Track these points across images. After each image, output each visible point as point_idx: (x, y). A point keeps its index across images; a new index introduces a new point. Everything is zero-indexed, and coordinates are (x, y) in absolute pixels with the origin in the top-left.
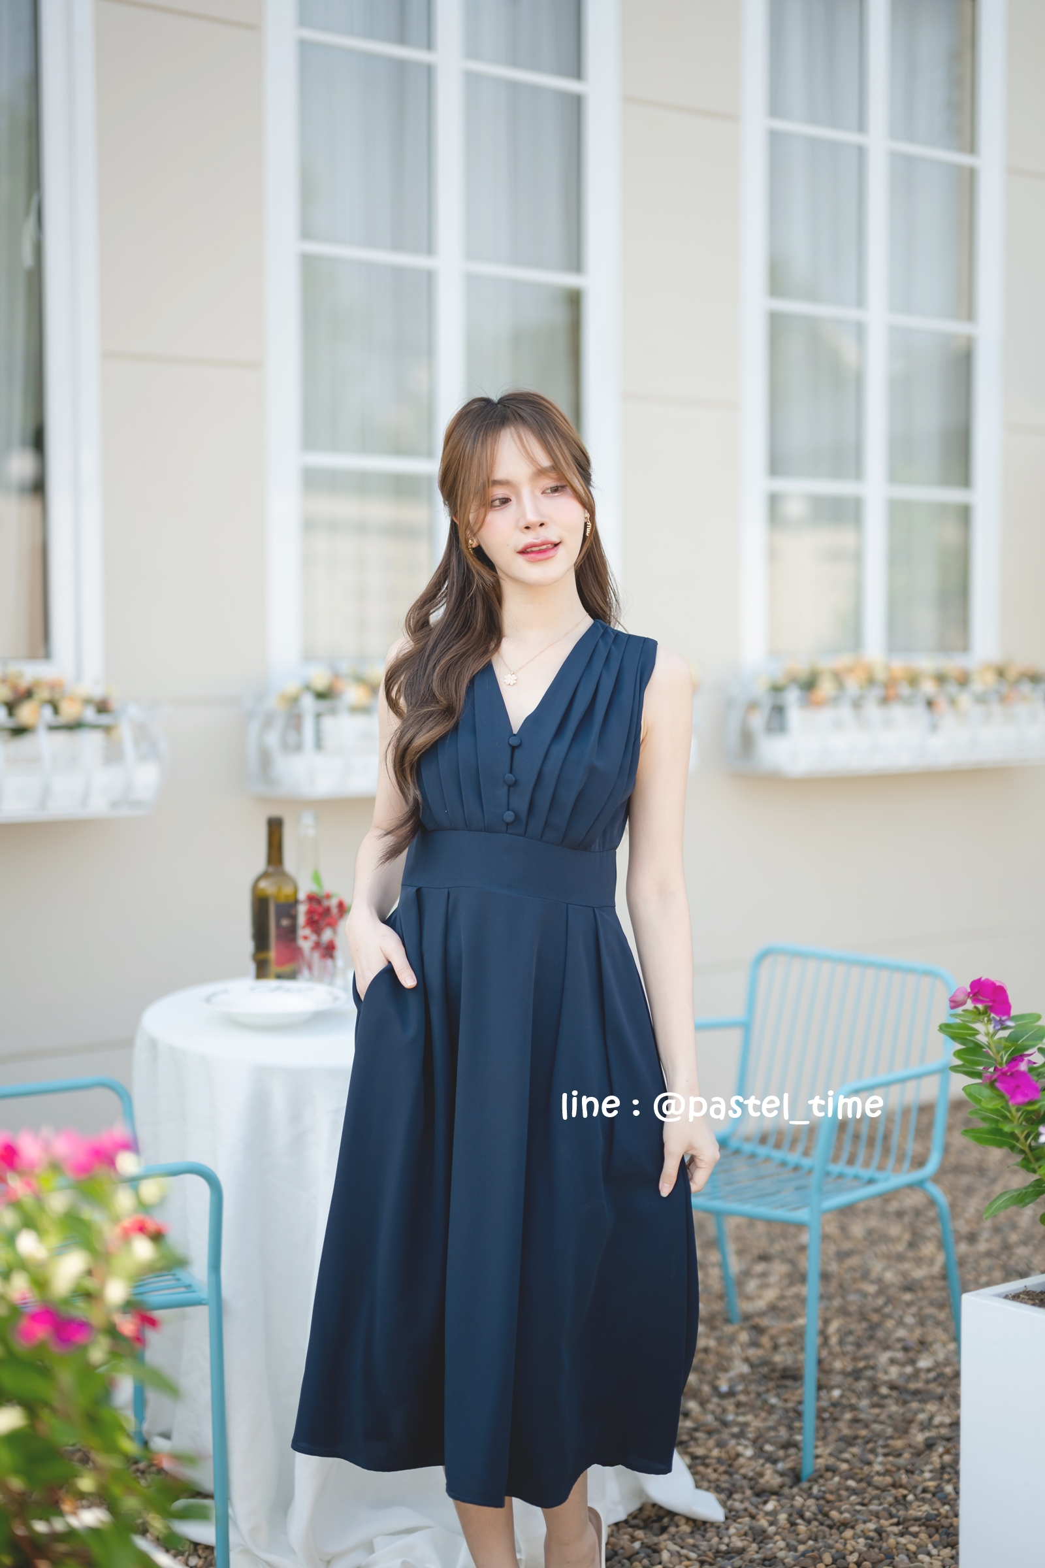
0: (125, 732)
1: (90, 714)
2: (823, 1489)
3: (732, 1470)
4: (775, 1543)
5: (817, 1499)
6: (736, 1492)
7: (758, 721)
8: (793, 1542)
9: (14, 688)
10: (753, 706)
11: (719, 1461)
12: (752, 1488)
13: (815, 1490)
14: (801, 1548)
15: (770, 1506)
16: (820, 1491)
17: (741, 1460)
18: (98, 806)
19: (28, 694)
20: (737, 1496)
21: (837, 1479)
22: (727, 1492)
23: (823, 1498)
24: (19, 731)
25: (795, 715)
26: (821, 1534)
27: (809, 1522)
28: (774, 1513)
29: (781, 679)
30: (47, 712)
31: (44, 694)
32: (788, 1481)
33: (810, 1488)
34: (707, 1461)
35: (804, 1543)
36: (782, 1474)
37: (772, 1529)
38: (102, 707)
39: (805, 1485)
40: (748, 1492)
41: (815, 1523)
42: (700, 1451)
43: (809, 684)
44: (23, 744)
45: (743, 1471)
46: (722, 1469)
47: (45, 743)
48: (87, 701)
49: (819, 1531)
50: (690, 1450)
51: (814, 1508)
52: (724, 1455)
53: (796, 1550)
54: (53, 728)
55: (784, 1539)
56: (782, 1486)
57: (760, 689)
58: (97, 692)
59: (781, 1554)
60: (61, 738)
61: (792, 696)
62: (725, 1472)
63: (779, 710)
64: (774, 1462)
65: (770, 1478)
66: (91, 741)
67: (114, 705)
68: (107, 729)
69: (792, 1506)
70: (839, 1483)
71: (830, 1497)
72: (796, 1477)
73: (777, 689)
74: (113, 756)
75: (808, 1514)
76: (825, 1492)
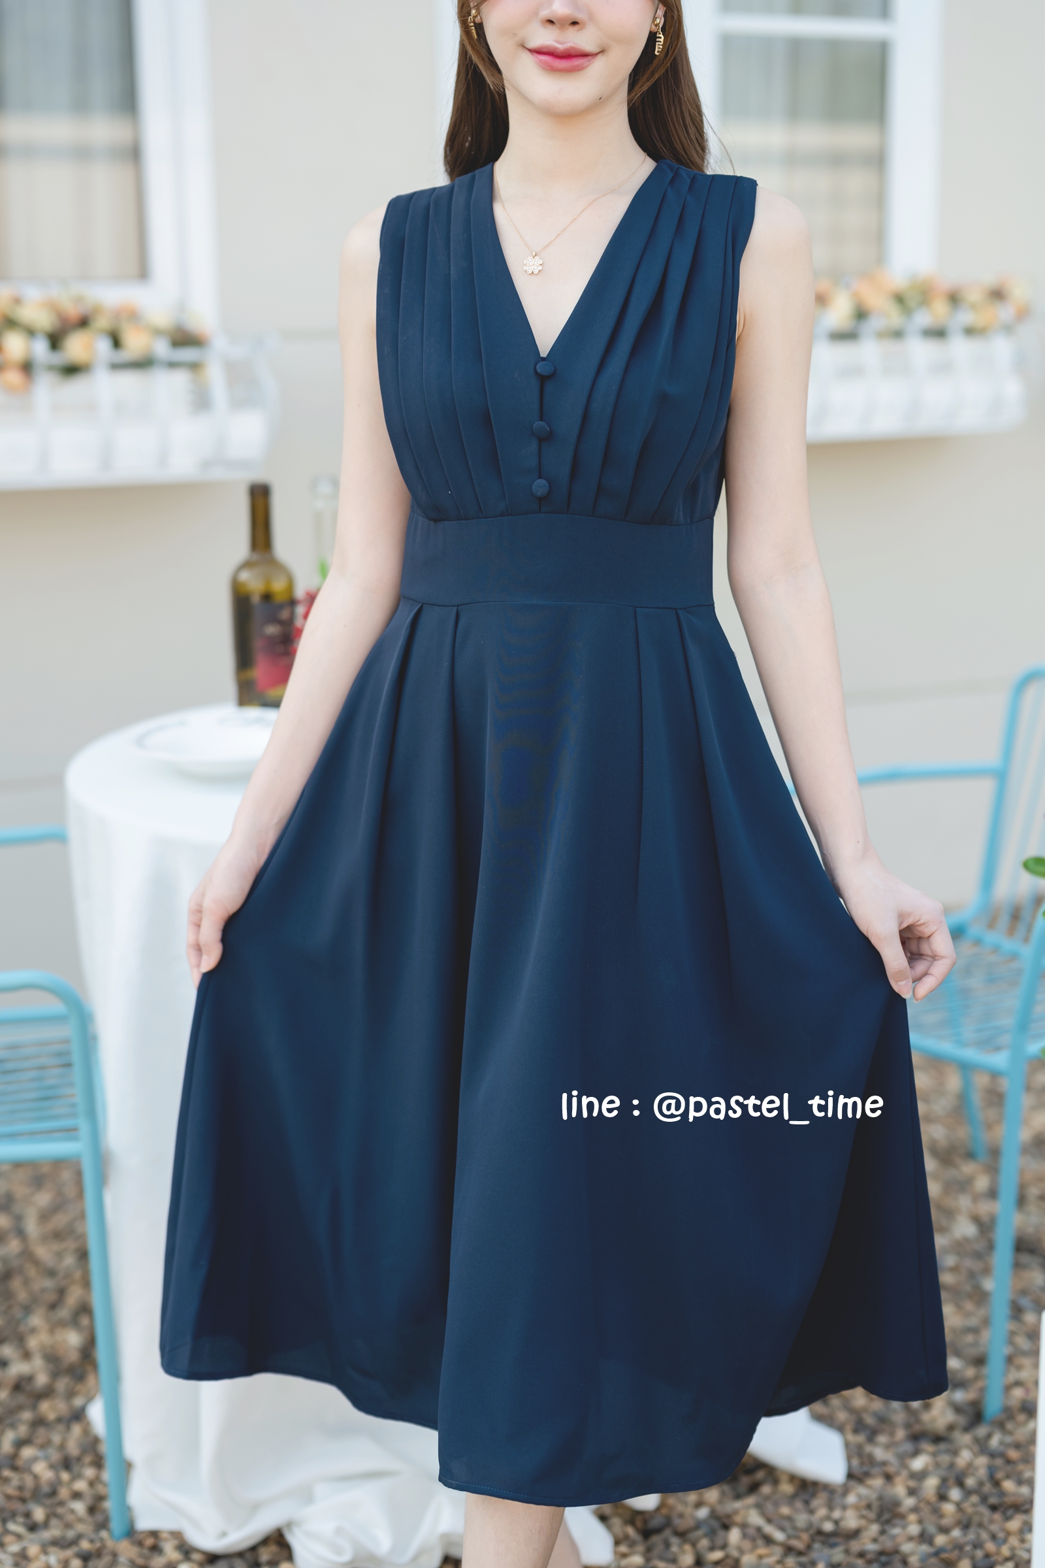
2: (1007, 1439)
4: (904, 1527)
6: (882, 1431)
8: (931, 1529)
14: (940, 1540)
15: (918, 1464)
16: (1001, 1443)
20: (882, 1439)
23: (1004, 1455)
26: (976, 1519)
27: (968, 1493)
28: (921, 1476)
32: (962, 1420)
33: (989, 1438)
35: (945, 1530)
37: (909, 1502)
40: (901, 1434)
41: (975, 1499)
49: (976, 1513)
51: (982, 1473)
53: (930, 1542)
55: (920, 1522)
56: (951, 1428)
59: (907, 1547)
69: (952, 1466)
71: (1012, 1454)
75: (970, 1482)
76: (1008, 1446)
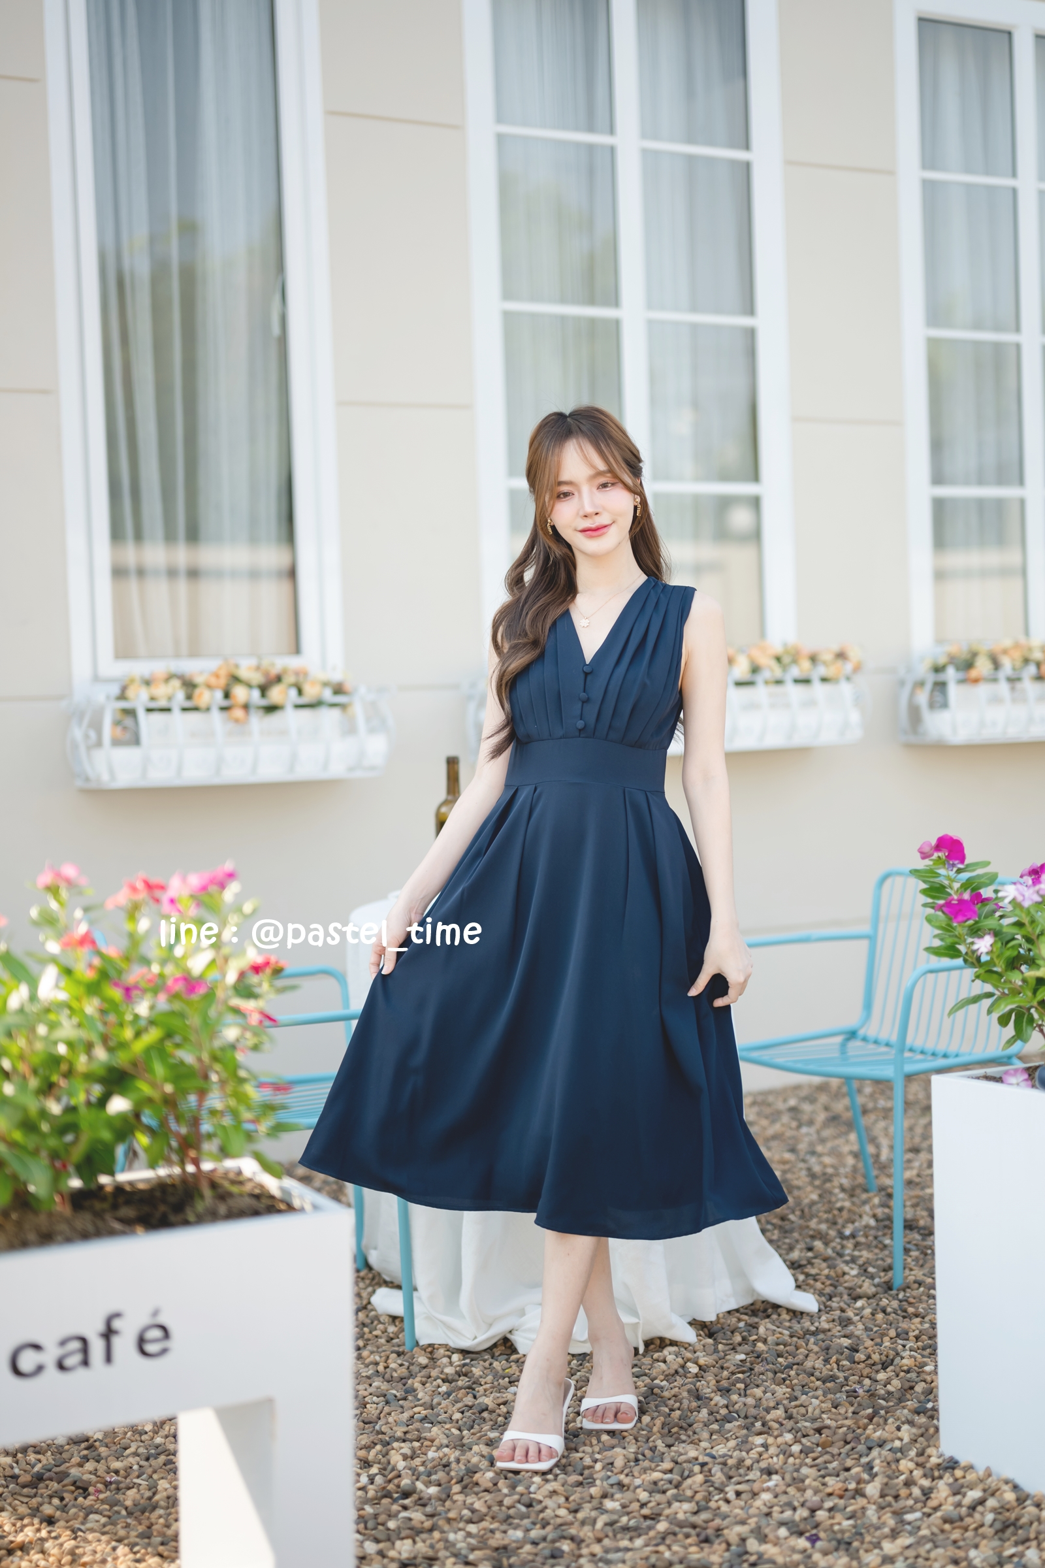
0: (358, 710)
1: (327, 695)
2: (908, 1295)
3: (836, 1283)
5: (901, 1301)
6: (835, 1296)
7: (922, 698)
9: (266, 674)
10: (921, 684)
11: (828, 1277)
12: (849, 1295)
13: (901, 1296)
15: (860, 1305)
17: (847, 1277)
18: (336, 770)
19: (278, 679)
21: (922, 1289)
22: (828, 1297)
23: (906, 1301)
24: (271, 709)
25: (954, 691)
28: (861, 1309)
29: (942, 660)
30: (293, 692)
31: (290, 679)
32: (881, 1290)
33: (897, 1295)
34: (817, 1277)
36: (875, 1286)
38: (338, 690)
39: (894, 1292)
40: (846, 1297)
42: (813, 1271)
43: (967, 664)
44: (275, 719)
45: (846, 1285)
46: (828, 1282)
47: (291, 718)
48: (326, 684)
50: (806, 1270)
52: (832, 1274)
54: (298, 707)
57: (922, 670)
58: (336, 676)
59: (858, 1333)
60: (306, 714)
61: (951, 674)
62: (831, 1285)
63: (941, 686)
64: (872, 1277)
65: (868, 1287)
66: (329, 717)
67: (348, 686)
68: (343, 707)
70: (923, 1292)
71: (911, 1300)
72: (888, 1286)
73: (938, 669)
74: (350, 729)
76: (908, 1297)
